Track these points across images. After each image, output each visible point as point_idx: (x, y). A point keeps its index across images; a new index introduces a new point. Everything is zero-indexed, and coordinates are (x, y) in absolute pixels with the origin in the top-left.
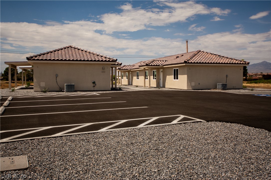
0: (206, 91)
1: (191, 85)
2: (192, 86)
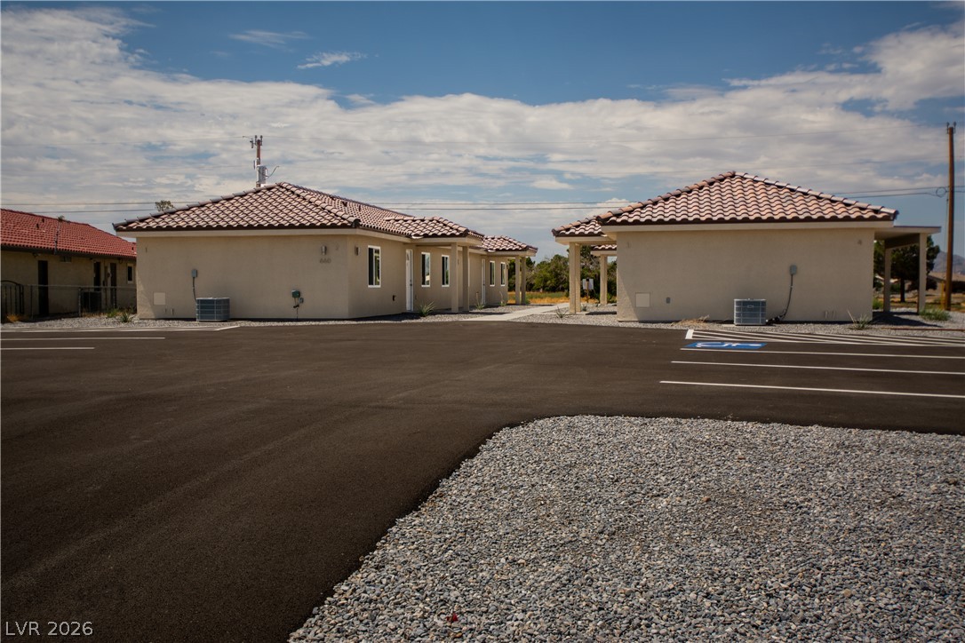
0: (663, 326)
2: (636, 309)
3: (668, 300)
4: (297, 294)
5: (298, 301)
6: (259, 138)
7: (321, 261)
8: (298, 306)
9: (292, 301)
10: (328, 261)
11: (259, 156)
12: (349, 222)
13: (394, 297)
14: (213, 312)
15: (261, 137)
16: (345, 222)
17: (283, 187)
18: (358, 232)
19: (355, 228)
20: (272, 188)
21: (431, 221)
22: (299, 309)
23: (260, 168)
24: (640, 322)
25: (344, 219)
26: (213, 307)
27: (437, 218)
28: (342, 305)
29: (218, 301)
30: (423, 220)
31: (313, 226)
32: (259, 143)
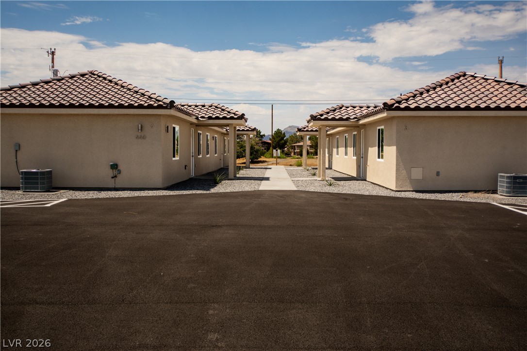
1: (409, 177)
2: (412, 181)
3: (438, 174)
4: (114, 167)
5: (115, 172)
6: (53, 50)
7: (137, 137)
8: (116, 177)
9: (111, 173)
10: (144, 137)
11: (53, 62)
12: (164, 103)
13: (185, 166)
14: (37, 183)
15: (55, 49)
16: (160, 103)
17: (94, 75)
18: (172, 112)
19: (170, 109)
20: (86, 74)
21: (210, 107)
22: (117, 179)
23: (54, 70)
24: (417, 191)
25: (159, 101)
26: (37, 179)
27: (216, 105)
28: (157, 176)
29: (43, 173)
30: (204, 106)
31: (131, 106)
32: (53, 53)
